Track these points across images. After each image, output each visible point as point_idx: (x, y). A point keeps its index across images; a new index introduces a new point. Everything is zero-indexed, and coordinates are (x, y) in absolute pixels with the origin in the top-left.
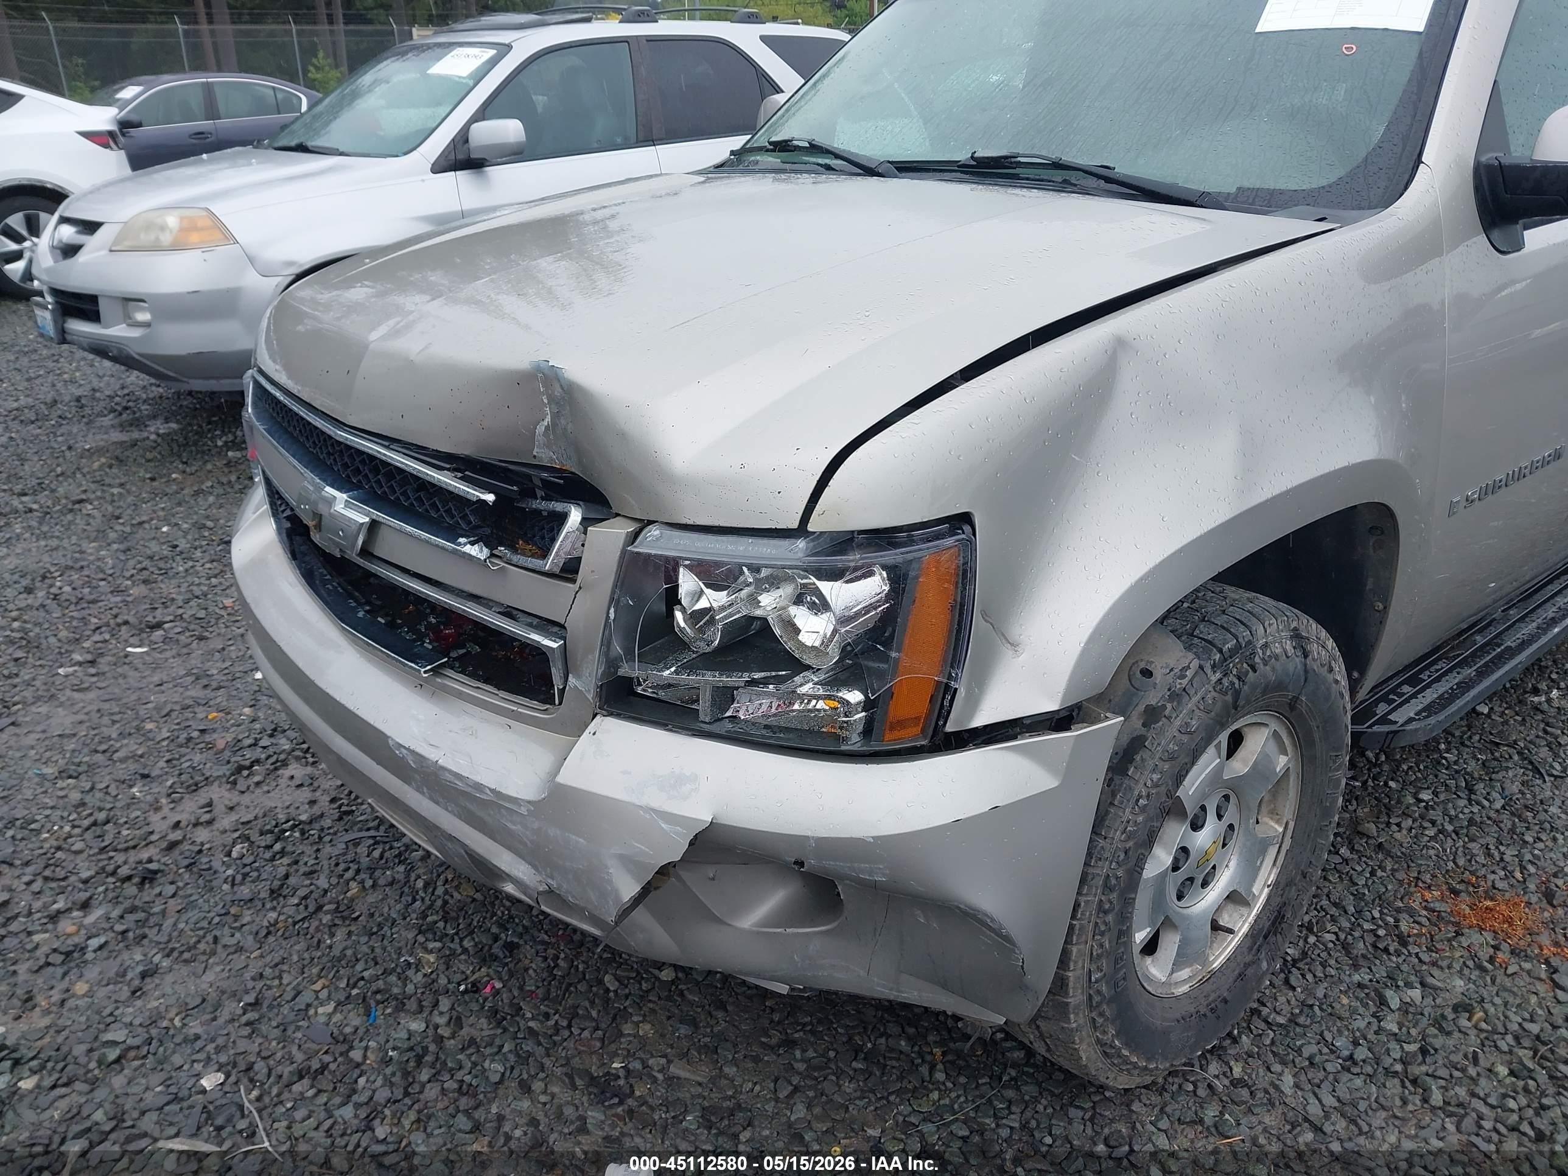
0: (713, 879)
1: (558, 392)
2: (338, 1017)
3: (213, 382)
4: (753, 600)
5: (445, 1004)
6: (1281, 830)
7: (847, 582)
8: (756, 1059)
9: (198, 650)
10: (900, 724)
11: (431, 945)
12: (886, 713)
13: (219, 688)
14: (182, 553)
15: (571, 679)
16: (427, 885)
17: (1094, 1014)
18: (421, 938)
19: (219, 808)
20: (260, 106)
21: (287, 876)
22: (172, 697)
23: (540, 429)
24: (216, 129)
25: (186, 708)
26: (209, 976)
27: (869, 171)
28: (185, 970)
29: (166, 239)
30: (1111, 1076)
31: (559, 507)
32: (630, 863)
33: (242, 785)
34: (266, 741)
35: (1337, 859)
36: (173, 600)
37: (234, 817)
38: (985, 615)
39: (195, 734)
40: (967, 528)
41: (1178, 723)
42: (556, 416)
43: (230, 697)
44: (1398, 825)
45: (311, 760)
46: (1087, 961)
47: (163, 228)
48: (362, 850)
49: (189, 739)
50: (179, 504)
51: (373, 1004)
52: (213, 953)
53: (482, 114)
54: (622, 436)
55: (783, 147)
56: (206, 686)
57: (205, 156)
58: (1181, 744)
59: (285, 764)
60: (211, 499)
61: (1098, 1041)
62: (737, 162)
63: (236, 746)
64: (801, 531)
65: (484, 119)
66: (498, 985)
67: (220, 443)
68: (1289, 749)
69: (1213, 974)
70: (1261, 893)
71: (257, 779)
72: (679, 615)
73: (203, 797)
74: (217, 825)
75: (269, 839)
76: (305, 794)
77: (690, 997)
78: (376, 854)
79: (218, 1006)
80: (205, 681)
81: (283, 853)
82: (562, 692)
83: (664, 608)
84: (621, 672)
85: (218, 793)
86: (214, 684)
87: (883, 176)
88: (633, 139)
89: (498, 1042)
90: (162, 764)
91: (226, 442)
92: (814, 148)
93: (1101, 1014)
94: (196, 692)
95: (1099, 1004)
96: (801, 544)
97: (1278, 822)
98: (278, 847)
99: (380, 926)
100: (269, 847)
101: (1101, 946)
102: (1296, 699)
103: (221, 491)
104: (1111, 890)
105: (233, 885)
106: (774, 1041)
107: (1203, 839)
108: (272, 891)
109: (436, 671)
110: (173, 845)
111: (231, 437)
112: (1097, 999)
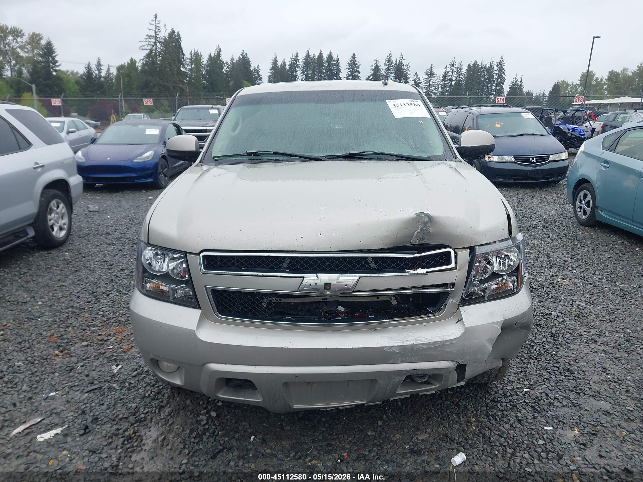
1: (426, 220)
23: (416, 233)
32: (490, 340)
64: (509, 238)
82: (445, 305)
92: (276, 154)
96: (510, 241)
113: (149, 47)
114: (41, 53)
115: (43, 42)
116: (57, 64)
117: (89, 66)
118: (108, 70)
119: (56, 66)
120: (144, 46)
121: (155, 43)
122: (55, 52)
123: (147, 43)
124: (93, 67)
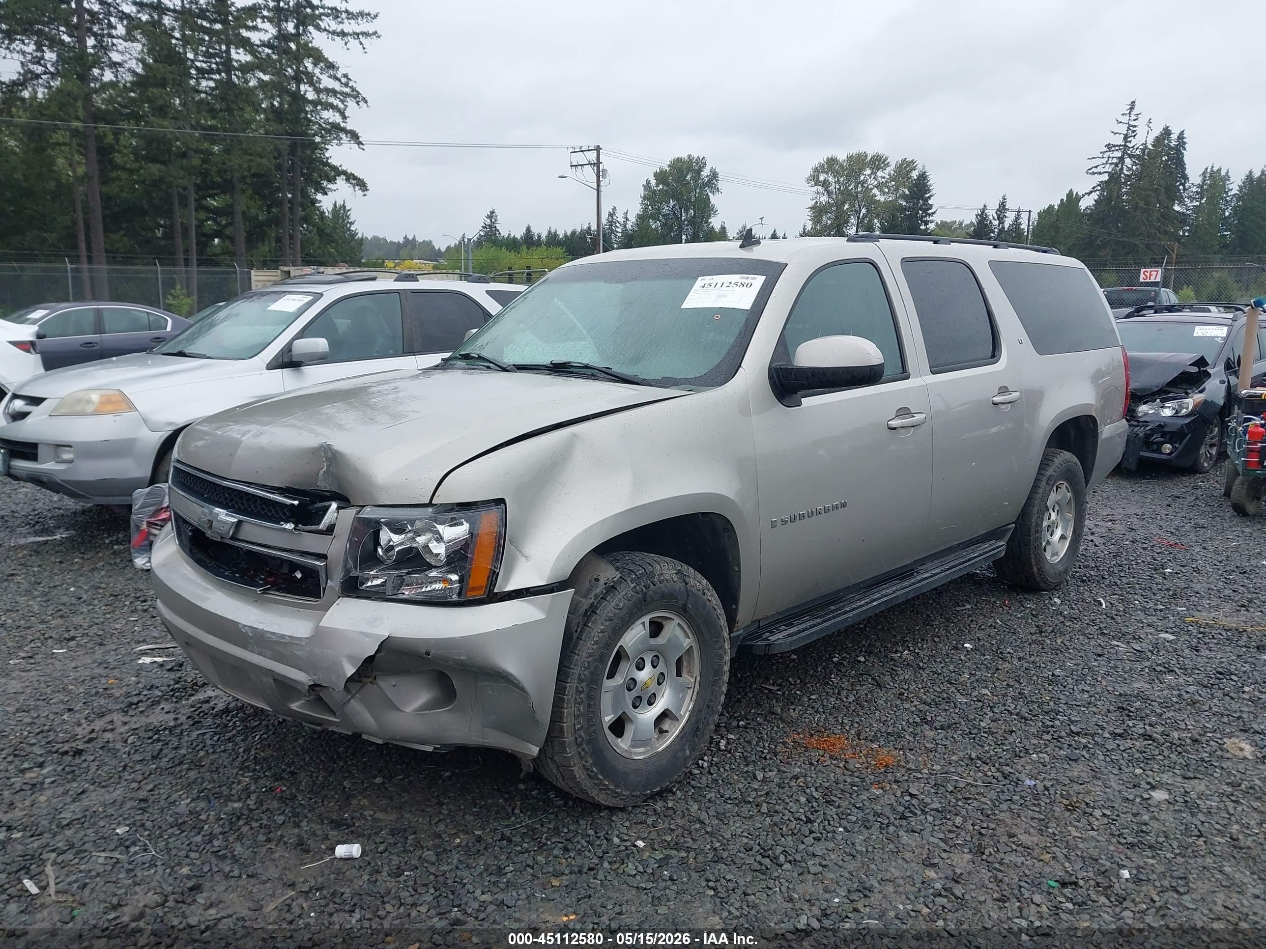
0: (395, 686)
1: (330, 455)
2: (193, 805)
3: (111, 498)
4: (413, 539)
5: (253, 797)
6: (693, 680)
7: (451, 526)
8: (423, 811)
9: (99, 651)
10: (474, 589)
11: (246, 775)
12: (468, 584)
13: (114, 668)
14: (85, 601)
15: (329, 582)
16: (244, 751)
17: (579, 750)
18: (241, 772)
19: (118, 723)
20: (137, 326)
21: (161, 750)
22: (85, 673)
23: (321, 472)
24: (101, 341)
25: (93, 678)
26: (118, 792)
27: (504, 369)
28: (103, 790)
29: (90, 409)
30: (595, 792)
31: (326, 504)
32: (351, 659)
33: (131, 712)
34: (145, 692)
35: (755, 724)
36: (81, 626)
37: (127, 727)
38: (511, 542)
39: (101, 690)
40: (503, 505)
41: (613, 604)
42: (328, 466)
43: (121, 673)
44: (794, 709)
45: (175, 700)
46: (573, 718)
47: (89, 401)
48: (207, 736)
49: (97, 693)
50: (81, 576)
51: (212, 798)
52: (119, 783)
53: (301, 334)
54: (357, 471)
55: (466, 357)
56: (106, 668)
57: (114, 358)
58: (615, 614)
59: (158, 702)
60: (103, 573)
61: (584, 767)
62: (445, 365)
63: (128, 695)
64: (430, 504)
65: (302, 338)
66: (284, 788)
67: (107, 541)
68: (690, 635)
69: (657, 753)
70: (685, 715)
71: (141, 709)
72: (380, 550)
73: (108, 718)
74: (117, 731)
75: (151, 734)
76: (172, 716)
77: (390, 789)
78: (216, 738)
79: (123, 803)
80: (105, 665)
81: (158, 740)
82: (324, 589)
83: (372, 547)
84: (352, 574)
85: (118, 718)
86: (111, 667)
87: (508, 371)
88: (401, 352)
89: (283, 809)
90: (80, 704)
91: (111, 542)
92: (480, 358)
93: (583, 750)
94: (100, 671)
95: (581, 744)
96: (430, 510)
97: (692, 677)
98: (156, 737)
99: (218, 768)
100: (150, 738)
101: (579, 710)
102: (685, 605)
103: (110, 568)
104: (583, 681)
105: (129, 755)
106: (433, 804)
107: (645, 675)
108: (153, 757)
109: (265, 592)
110: (90, 740)
111: (115, 538)
112: (579, 740)
113: (1109, 168)
114: (907, 192)
115: (915, 174)
116: (930, 212)
117: (983, 212)
118: (1018, 217)
119: (929, 215)
120: (1096, 167)
121: (1121, 159)
122: (929, 191)
123: (1104, 161)
124: (992, 213)
